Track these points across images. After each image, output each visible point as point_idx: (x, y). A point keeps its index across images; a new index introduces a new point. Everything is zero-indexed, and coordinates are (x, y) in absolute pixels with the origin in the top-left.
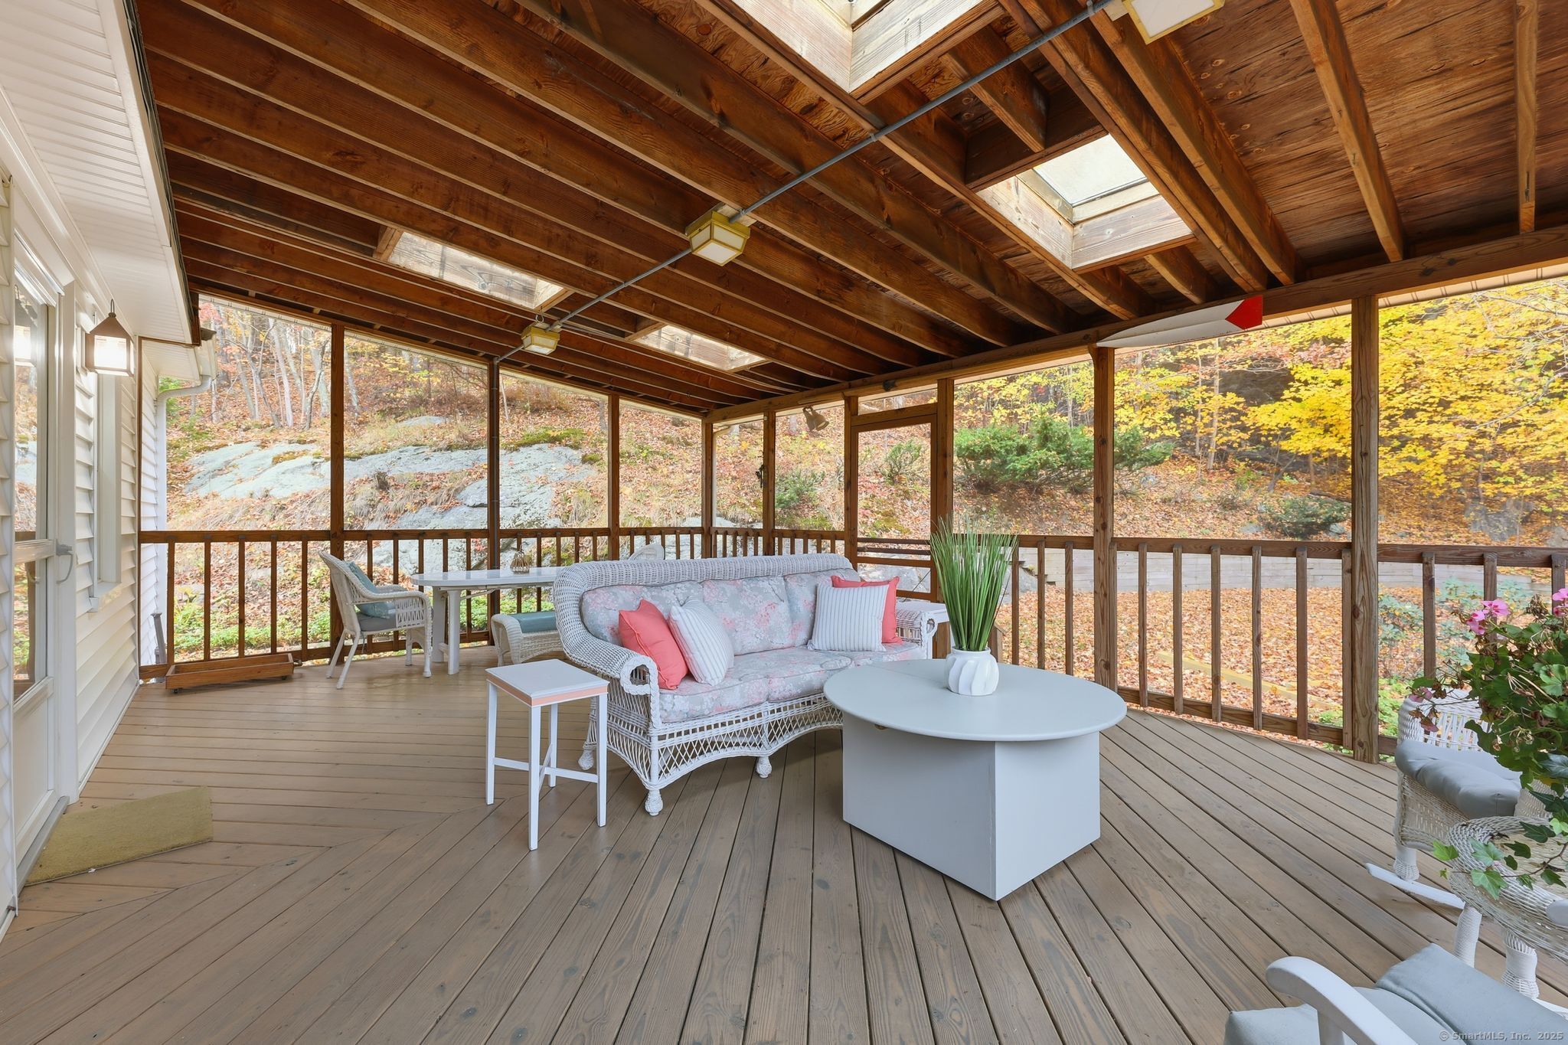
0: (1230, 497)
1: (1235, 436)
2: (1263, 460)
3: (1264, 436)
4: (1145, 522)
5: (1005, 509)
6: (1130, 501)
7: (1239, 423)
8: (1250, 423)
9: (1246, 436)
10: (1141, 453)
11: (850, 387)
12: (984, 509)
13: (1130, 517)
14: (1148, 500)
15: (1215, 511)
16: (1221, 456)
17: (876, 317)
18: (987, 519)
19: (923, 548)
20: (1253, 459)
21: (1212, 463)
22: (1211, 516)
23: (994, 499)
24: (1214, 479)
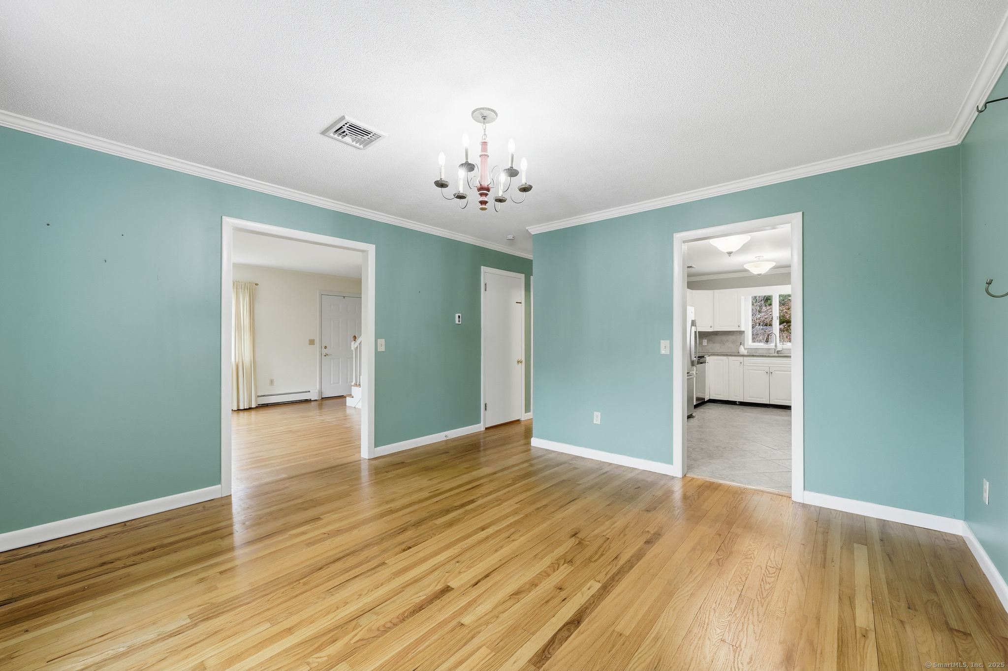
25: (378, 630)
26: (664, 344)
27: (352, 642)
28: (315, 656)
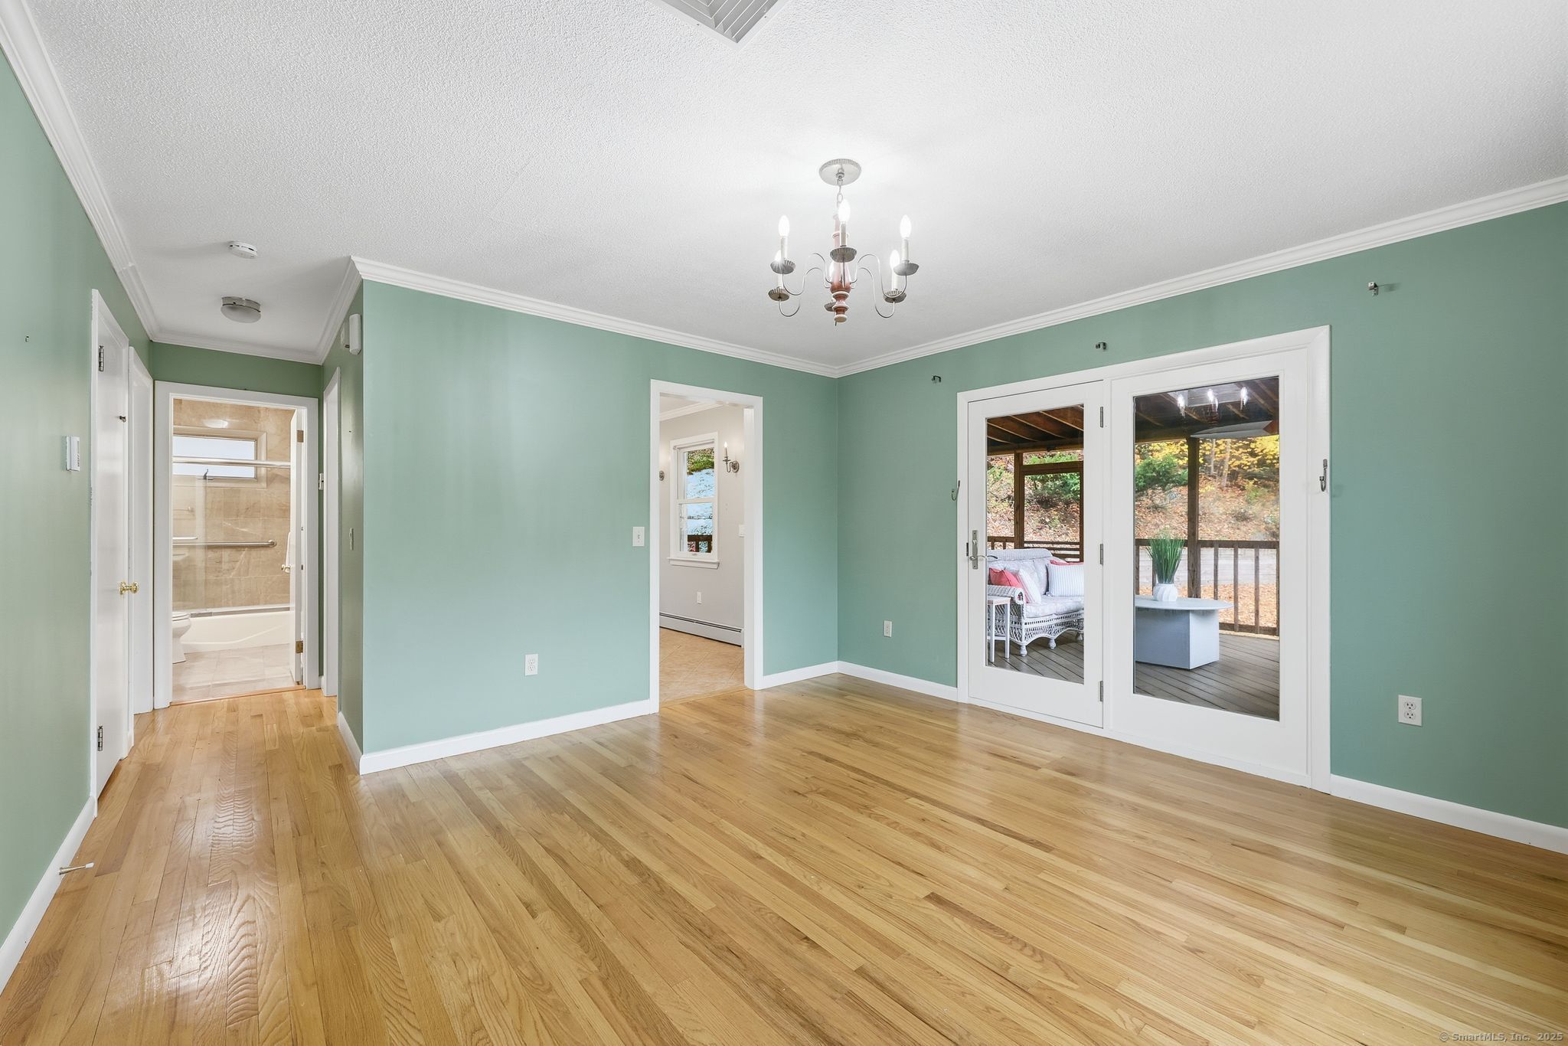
0: (1242, 511)
1: (1246, 460)
2: (1268, 479)
3: (1270, 459)
4: (1174, 531)
5: (1063, 520)
6: (1161, 514)
7: (1249, 450)
8: (1259, 450)
9: (1255, 460)
10: (1174, 476)
11: (1019, 448)
12: (1048, 520)
13: (1162, 527)
14: (1175, 513)
15: (1230, 523)
16: (1233, 475)
17: (1066, 419)
18: (1050, 528)
19: (1074, 547)
20: (1260, 478)
21: (1225, 482)
22: (1226, 526)
23: (1053, 512)
24: (1228, 495)
25: (1041, 961)
26: (638, 531)
27: (1075, 986)
28: (1121, 1025)
